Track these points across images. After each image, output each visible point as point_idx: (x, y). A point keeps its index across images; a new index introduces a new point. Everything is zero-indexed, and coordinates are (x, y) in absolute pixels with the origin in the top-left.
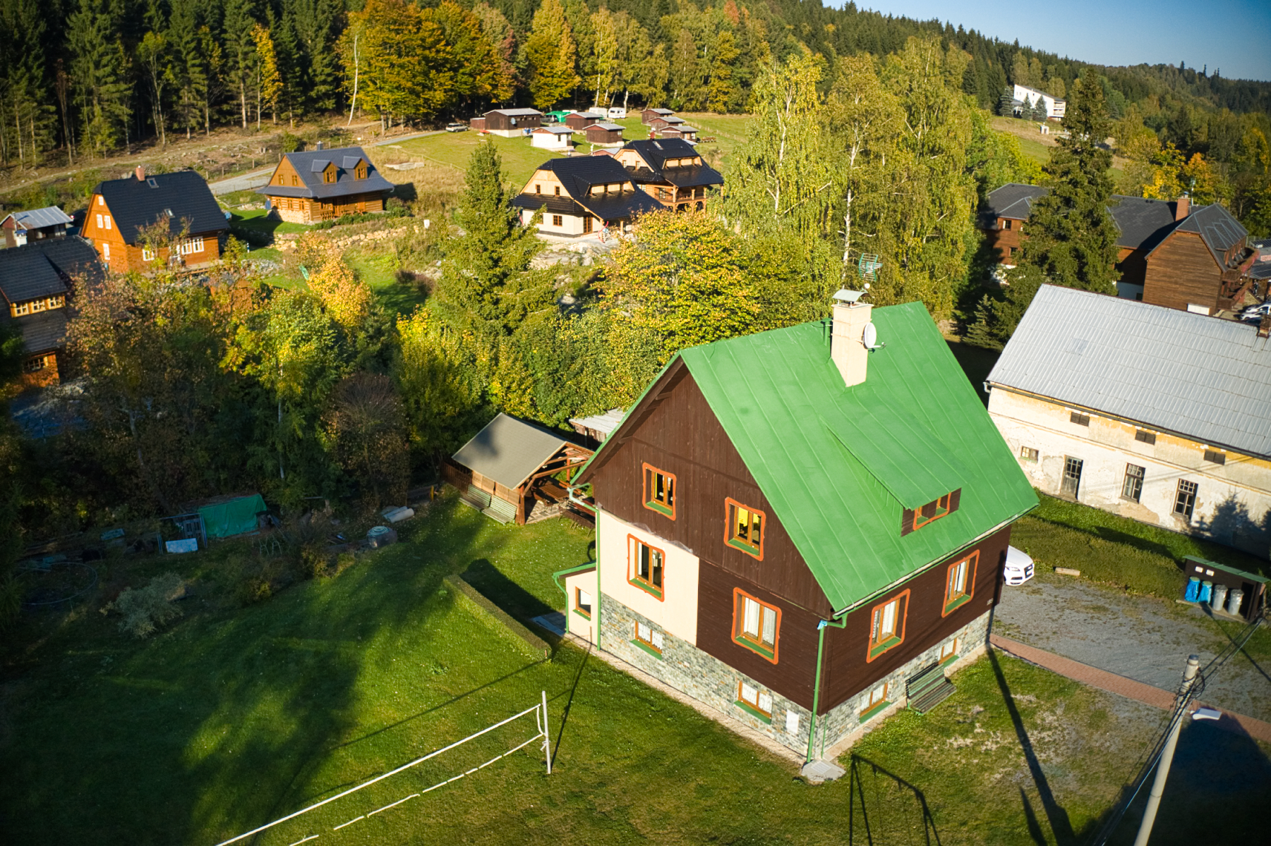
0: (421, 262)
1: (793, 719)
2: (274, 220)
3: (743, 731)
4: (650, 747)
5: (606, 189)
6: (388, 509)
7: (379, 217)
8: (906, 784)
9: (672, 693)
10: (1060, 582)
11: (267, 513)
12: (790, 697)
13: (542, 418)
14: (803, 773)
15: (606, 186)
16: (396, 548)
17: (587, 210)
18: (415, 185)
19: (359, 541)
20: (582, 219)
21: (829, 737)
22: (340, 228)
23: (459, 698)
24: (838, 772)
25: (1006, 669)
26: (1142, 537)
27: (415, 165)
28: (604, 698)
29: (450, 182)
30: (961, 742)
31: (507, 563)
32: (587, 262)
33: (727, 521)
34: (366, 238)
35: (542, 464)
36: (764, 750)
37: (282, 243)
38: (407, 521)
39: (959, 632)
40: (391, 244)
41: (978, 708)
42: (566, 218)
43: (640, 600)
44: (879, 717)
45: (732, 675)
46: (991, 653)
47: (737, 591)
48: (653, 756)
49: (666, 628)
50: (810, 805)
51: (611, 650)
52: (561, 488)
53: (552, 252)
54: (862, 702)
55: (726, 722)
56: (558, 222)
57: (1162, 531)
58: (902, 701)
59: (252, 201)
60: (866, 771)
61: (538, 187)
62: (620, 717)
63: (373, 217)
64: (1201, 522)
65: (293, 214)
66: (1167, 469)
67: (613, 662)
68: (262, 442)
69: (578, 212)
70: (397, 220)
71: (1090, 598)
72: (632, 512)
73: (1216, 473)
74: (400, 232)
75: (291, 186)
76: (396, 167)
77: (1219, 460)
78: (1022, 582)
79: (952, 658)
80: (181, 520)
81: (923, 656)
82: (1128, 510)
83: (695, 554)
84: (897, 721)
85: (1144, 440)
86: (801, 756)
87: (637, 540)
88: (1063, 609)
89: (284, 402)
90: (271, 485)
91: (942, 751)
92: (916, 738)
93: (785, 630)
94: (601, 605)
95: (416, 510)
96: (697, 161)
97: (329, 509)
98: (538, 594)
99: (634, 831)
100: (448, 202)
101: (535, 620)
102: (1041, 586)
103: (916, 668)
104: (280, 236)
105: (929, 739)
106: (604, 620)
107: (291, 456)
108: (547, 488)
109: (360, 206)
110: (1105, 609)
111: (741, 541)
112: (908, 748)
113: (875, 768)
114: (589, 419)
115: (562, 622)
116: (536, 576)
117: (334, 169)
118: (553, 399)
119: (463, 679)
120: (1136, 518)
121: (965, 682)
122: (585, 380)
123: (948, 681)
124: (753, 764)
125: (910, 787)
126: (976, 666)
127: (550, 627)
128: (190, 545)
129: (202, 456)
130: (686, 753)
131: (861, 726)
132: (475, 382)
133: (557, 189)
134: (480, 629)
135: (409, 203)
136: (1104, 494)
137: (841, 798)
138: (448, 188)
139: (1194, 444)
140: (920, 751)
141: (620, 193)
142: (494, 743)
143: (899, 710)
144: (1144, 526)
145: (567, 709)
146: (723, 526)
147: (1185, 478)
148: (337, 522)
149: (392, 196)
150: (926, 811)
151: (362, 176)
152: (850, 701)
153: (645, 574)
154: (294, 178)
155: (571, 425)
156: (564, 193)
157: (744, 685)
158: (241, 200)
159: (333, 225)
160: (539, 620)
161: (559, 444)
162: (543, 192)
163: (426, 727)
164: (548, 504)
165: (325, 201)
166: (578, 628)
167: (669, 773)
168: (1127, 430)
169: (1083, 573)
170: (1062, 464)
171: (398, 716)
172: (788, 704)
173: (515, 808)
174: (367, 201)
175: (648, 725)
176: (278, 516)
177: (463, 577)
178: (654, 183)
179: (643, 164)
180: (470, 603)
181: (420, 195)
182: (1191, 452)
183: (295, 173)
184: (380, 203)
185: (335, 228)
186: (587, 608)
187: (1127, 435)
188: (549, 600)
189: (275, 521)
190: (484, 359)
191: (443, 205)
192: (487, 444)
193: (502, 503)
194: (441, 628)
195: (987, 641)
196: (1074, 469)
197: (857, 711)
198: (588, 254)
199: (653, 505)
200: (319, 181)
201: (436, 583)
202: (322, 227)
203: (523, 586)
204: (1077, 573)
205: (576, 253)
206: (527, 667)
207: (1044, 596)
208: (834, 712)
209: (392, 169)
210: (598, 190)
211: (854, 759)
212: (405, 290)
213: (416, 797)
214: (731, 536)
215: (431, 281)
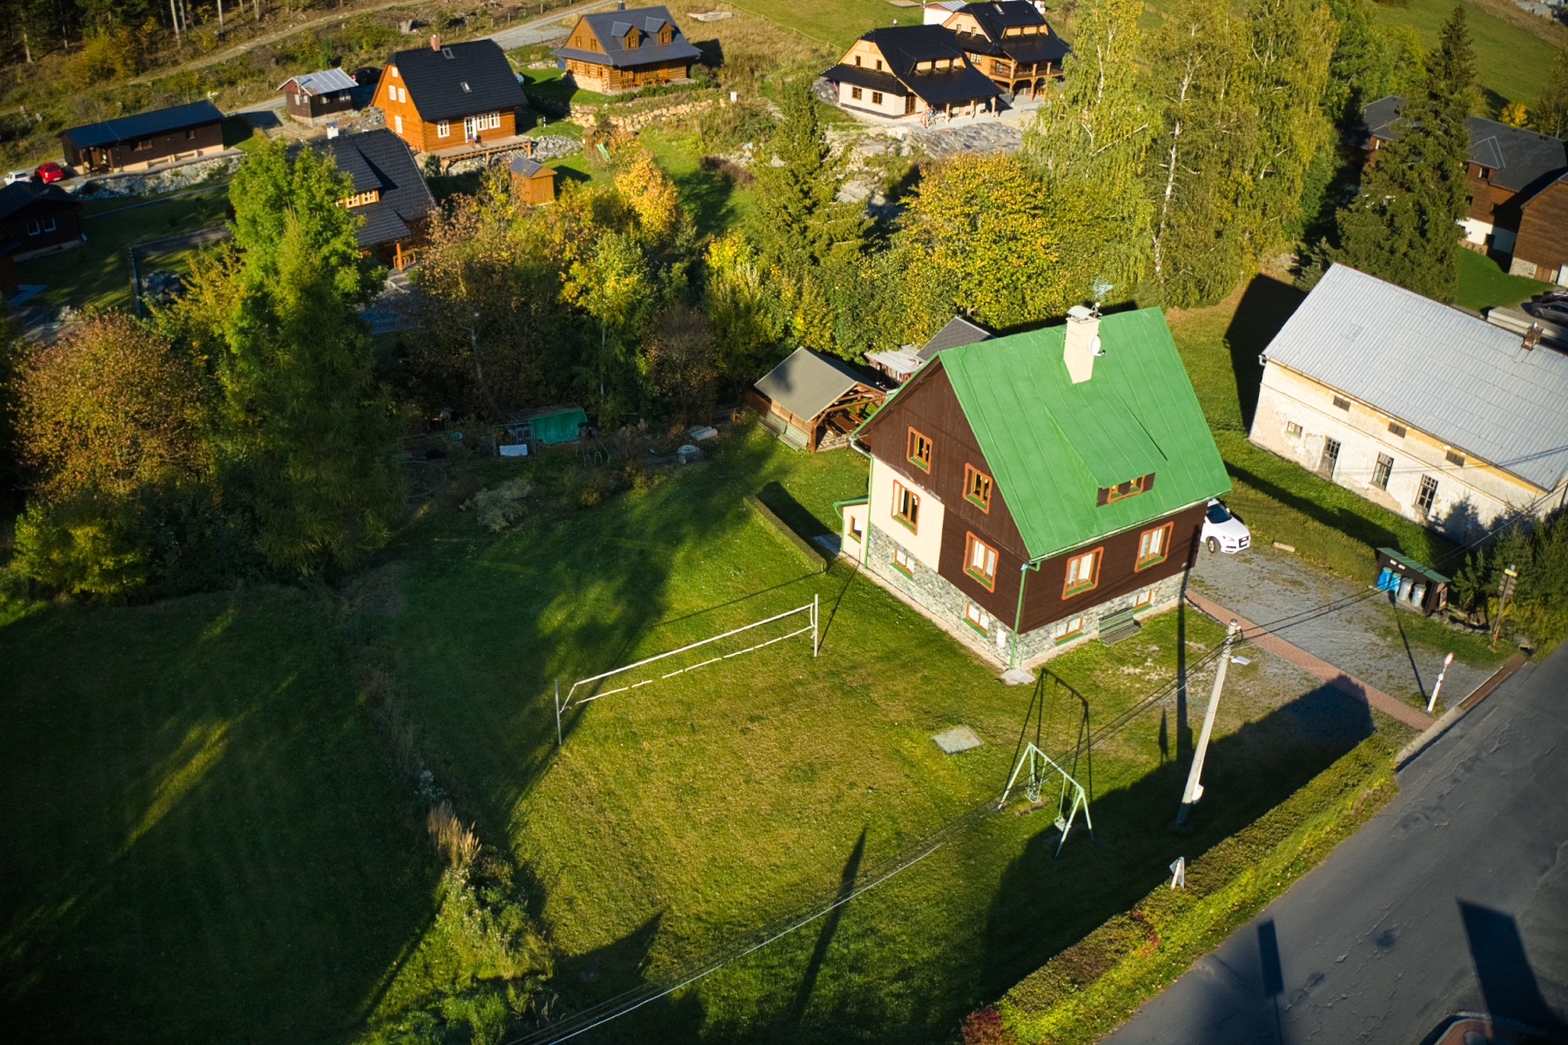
0: (727, 145)
1: (1001, 635)
2: (567, 87)
3: (966, 641)
4: (892, 645)
5: (933, 66)
6: (695, 428)
7: (683, 88)
8: (1078, 694)
9: (917, 608)
10: (1273, 554)
11: (588, 425)
12: (1001, 619)
13: (839, 351)
14: (1003, 676)
15: (934, 62)
16: (700, 467)
17: (910, 90)
18: (721, 42)
19: (668, 455)
20: (904, 98)
21: (1028, 653)
22: (641, 101)
23: (752, 595)
24: (1031, 678)
25: (1190, 621)
26: (1378, 523)
27: (722, 15)
28: (863, 606)
29: (760, 39)
30: (1131, 670)
31: (795, 486)
32: (905, 152)
33: (966, 480)
34: (667, 113)
35: (834, 401)
36: (978, 657)
37: (582, 117)
38: (709, 440)
39: (1152, 586)
40: (696, 122)
41: (1155, 648)
42: (886, 96)
43: (899, 532)
44: (1073, 643)
45: (962, 598)
46: (1181, 607)
47: (969, 534)
48: (893, 652)
49: (917, 556)
50: (1002, 698)
51: (875, 569)
52: (850, 420)
53: (868, 137)
54: (1059, 629)
55: (955, 634)
56: (877, 99)
57: (1401, 520)
58: (1095, 634)
59: (544, 58)
60: (1050, 681)
61: (858, 59)
62: (874, 621)
63: (676, 88)
64: (1436, 518)
65: (589, 81)
66: (1412, 463)
67: (875, 579)
68: (587, 364)
69: (900, 91)
70: (701, 92)
71: (1293, 573)
72: (897, 460)
73: (1454, 474)
74: (704, 106)
75: (589, 50)
76: (701, 17)
77: (1459, 462)
78: (1235, 551)
79: (1146, 606)
80: (513, 428)
81: (1117, 601)
82: (1375, 496)
83: (942, 502)
84: (1086, 648)
85: (1396, 432)
86: (1005, 664)
87: (901, 486)
88: (1263, 579)
89: (608, 328)
90: (592, 400)
91: (1114, 675)
92: (1097, 663)
93: (1000, 567)
94: (869, 533)
95: (719, 431)
96: (1043, 29)
97: (642, 425)
98: (820, 517)
99: (872, 701)
100: (757, 66)
101: (816, 538)
102: (1254, 556)
103: (1110, 609)
104: (577, 107)
105: (1108, 665)
106: (871, 545)
107: (613, 376)
108: (838, 419)
109: (662, 73)
110: (1301, 584)
111: (975, 496)
112: (1089, 669)
113: (1058, 680)
114: (883, 353)
115: (838, 543)
116: (820, 501)
117: (636, 33)
118: (850, 335)
119: (756, 581)
120: (1381, 504)
121: (1151, 627)
122: (883, 314)
123: (1137, 623)
124: (968, 665)
125: (1080, 697)
126: (1165, 615)
127: (828, 546)
128: (520, 450)
129: (536, 375)
130: (919, 653)
131: (1057, 648)
132: (779, 315)
133: (879, 63)
134: (771, 542)
135: (715, 69)
136: (1356, 478)
137: (1027, 697)
138: (758, 46)
139: (1438, 443)
140: (1097, 672)
141: (949, 70)
142: (775, 628)
143: (1091, 640)
144: (1385, 512)
145: (834, 611)
146: (963, 484)
147: (1429, 474)
148: (649, 437)
149: (697, 62)
150: (1086, 715)
151: (666, 40)
152: (1046, 627)
153: (905, 512)
154: (593, 42)
155: (867, 360)
156: (886, 68)
157: (971, 608)
158: (532, 57)
159: (633, 97)
160: (820, 539)
161: (852, 384)
162: (863, 65)
163: (726, 615)
164: (838, 435)
165: (625, 69)
166: (851, 549)
167: (904, 666)
168: (1382, 421)
169: (1297, 550)
170: (1323, 444)
171: (705, 605)
172: (999, 624)
173: (788, 677)
174: (669, 67)
175: (895, 629)
176: (596, 427)
177: (759, 497)
178: (991, 55)
179: (980, 31)
180: (763, 520)
181: (727, 60)
182: (1435, 450)
183: (594, 36)
184: (683, 70)
185: (636, 101)
186: (859, 533)
187: (1381, 425)
188: (829, 523)
189: (595, 432)
190: (788, 294)
191: (752, 71)
192: (782, 380)
193: (796, 431)
194: (739, 541)
195: (1182, 595)
196: (1333, 449)
197: (1053, 636)
198: (908, 141)
199: (915, 460)
200: (620, 47)
201: (737, 500)
202: (622, 99)
203: (809, 509)
204: (1292, 550)
205: (895, 140)
206: (807, 576)
207: (1253, 566)
208: (1032, 633)
209: (696, 20)
210: (924, 66)
211: (1044, 672)
212: (707, 179)
213: (717, 663)
214: (968, 492)
215: (736, 168)
